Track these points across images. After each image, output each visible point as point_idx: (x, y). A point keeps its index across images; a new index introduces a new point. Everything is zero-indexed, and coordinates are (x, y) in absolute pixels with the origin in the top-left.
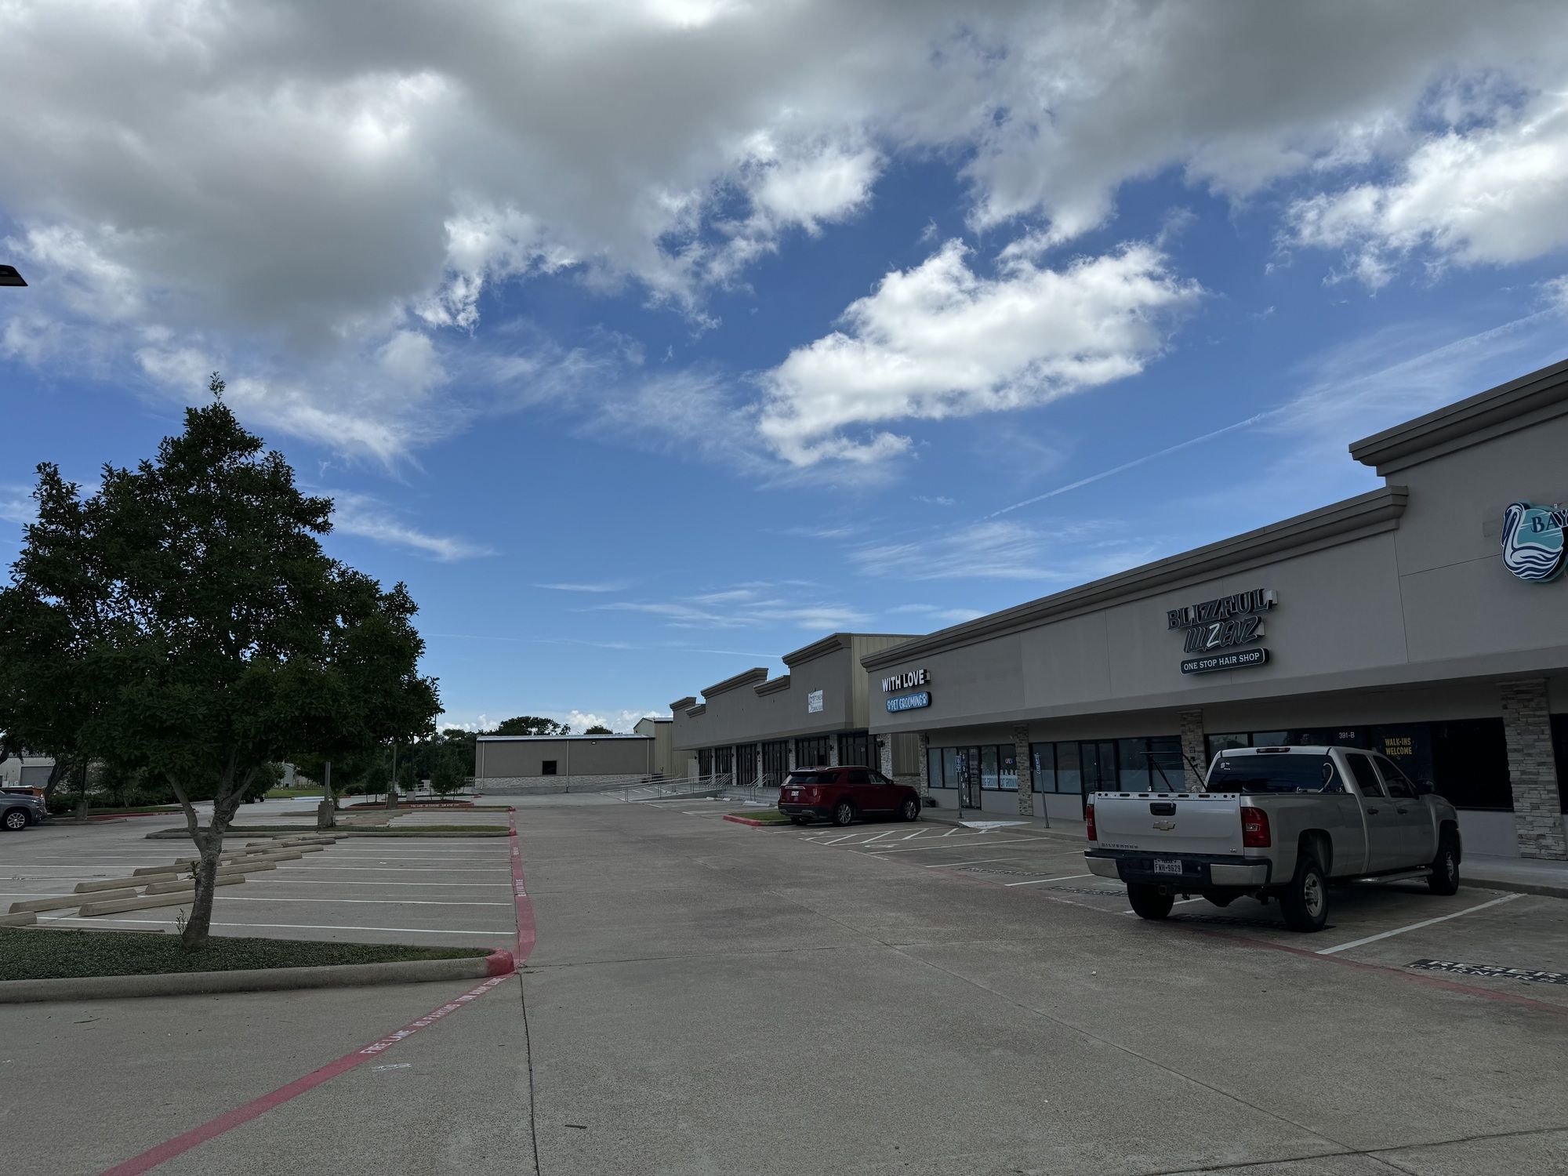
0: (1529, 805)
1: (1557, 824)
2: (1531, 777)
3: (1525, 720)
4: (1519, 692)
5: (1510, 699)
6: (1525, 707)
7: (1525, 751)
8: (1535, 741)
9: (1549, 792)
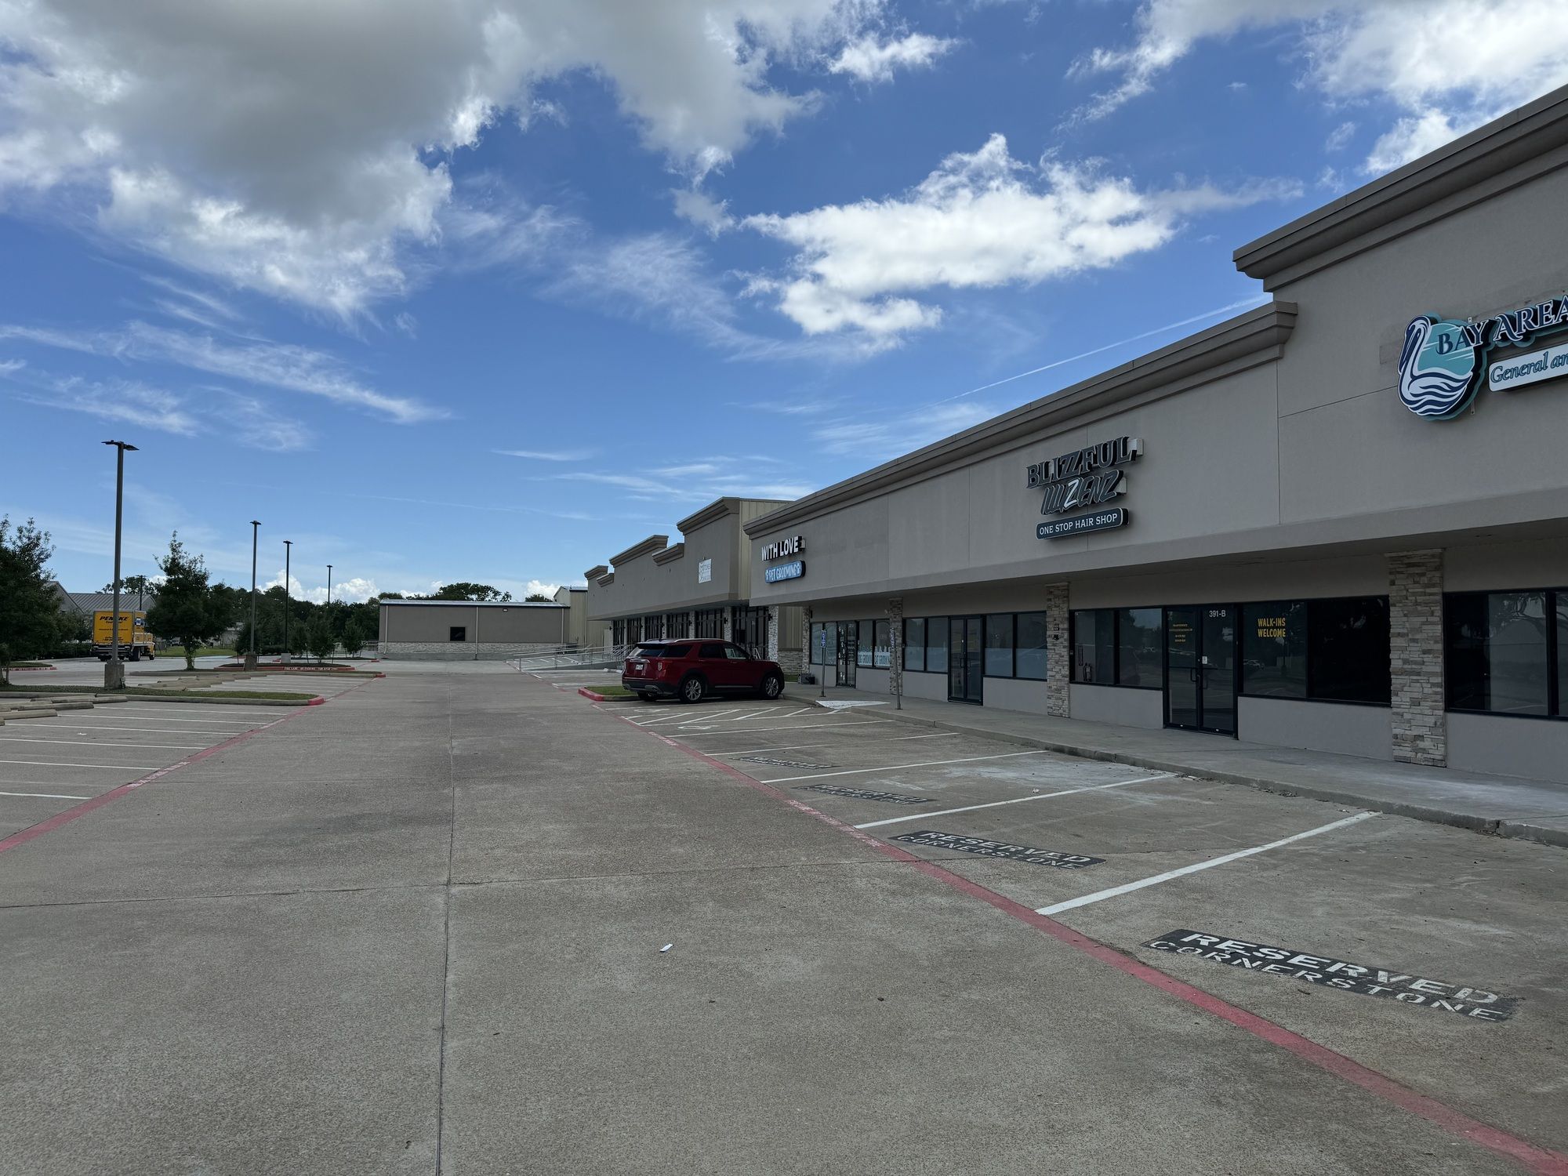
0: (1408, 700)
1: (1438, 723)
2: (1414, 666)
3: (1414, 598)
4: (1409, 565)
5: (1399, 573)
6: (1415, 582)
7: (1410, 636)
8: (1424, 623)
9: (1433, 685)
